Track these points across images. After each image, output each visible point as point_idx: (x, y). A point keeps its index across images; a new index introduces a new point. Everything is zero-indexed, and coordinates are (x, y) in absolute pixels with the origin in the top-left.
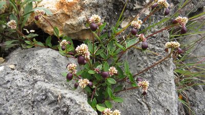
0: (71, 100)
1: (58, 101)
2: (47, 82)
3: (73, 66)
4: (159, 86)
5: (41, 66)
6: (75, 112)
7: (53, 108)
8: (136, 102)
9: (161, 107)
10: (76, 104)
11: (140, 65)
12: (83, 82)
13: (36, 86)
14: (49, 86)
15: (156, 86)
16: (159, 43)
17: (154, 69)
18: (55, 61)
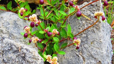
0: (27, 50)
1: (19, 50)
2: (11, 39)
3: (28, 29)
4: (91, 43)
5: (5, 27)
6: (29, 57)
7: (16, 55)
8: (75, 55)
9: (93, 59)
10: (30, 52)
11: (80, 27)
12: (35, 39)
13: (4, 41)
14: (12, 41)
15: (90, 43)
16: (94, 11)
17: (88, 31)
18: (15, 24)
